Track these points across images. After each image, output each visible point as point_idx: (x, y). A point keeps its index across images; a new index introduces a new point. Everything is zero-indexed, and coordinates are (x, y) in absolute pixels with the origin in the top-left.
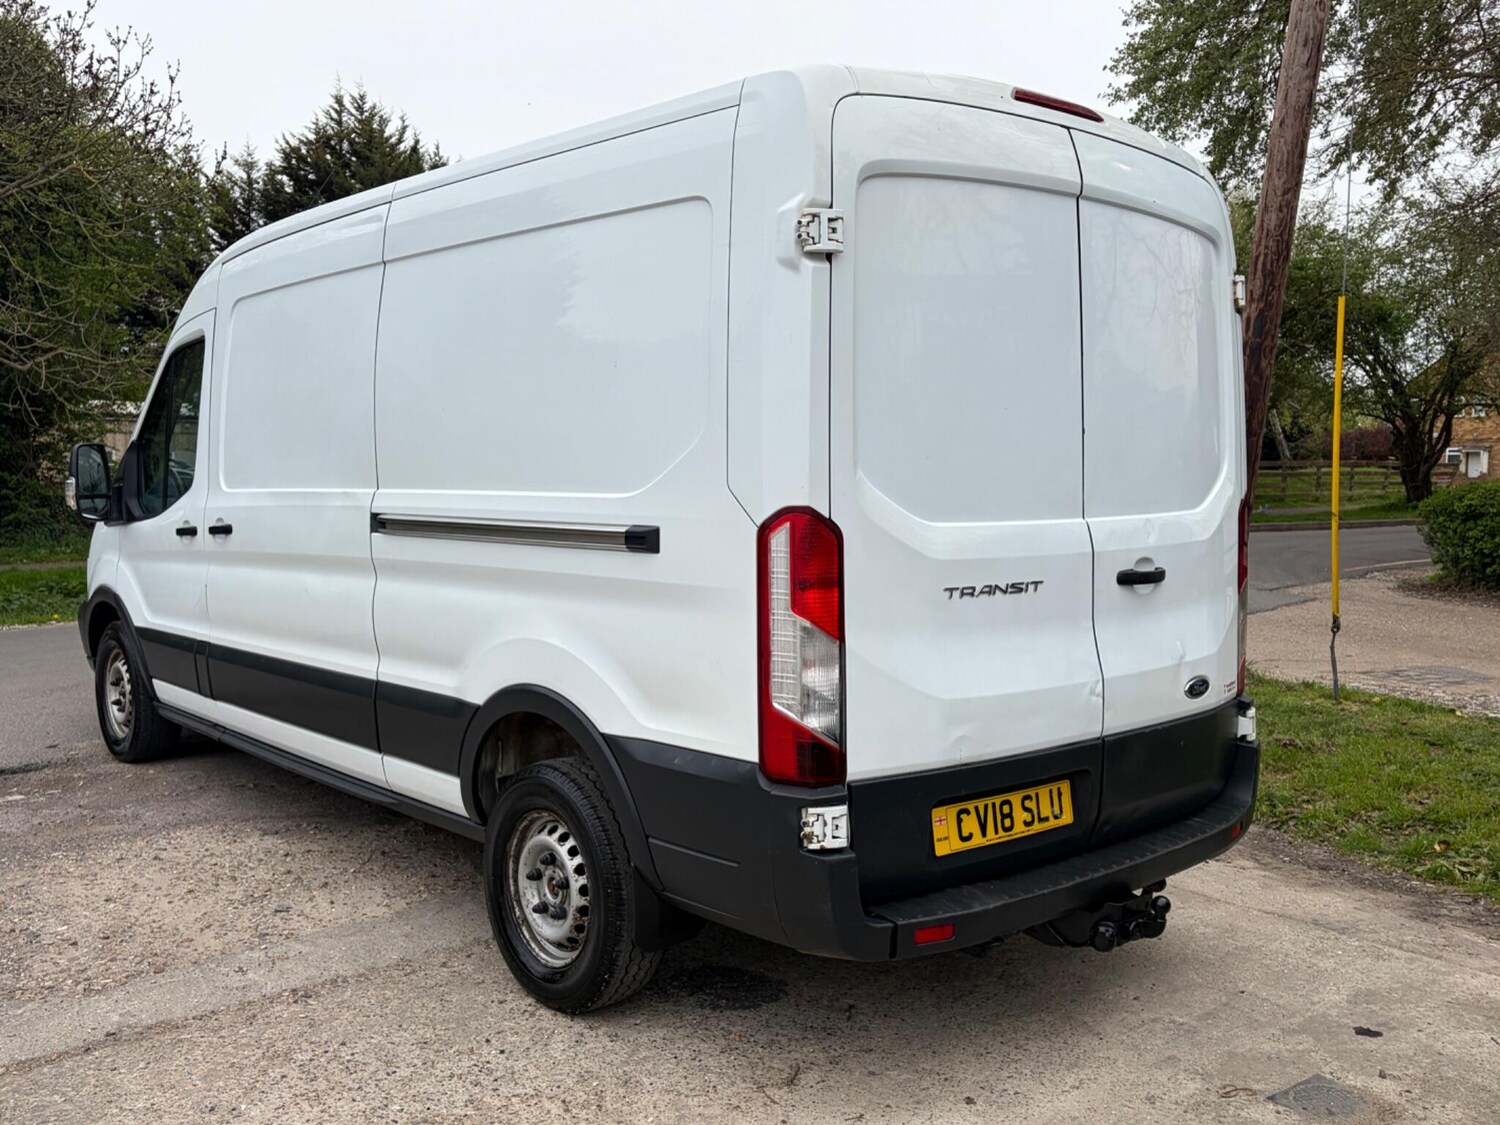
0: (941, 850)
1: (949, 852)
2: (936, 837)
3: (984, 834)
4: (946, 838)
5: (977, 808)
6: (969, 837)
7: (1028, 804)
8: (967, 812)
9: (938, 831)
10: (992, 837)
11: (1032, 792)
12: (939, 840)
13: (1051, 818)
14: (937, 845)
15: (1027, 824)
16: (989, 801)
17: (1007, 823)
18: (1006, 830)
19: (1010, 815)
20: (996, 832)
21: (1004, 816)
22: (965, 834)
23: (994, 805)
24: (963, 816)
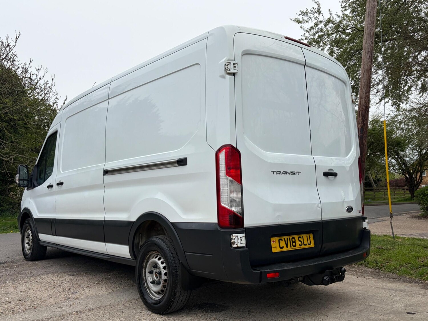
0: (274, 250)
1: (276, 251)
2: (272, 246)
3: (287, 247)
4: (275, 247)
5: (284, 239)
6: (283, 248)
7: (300, 239)
8: (282, 240)
9: (273, 245)
10: (289, 248)
11: (301, 236)
12: (273, 247)
13: (308, 245)
14: (273, 249)
15: (300, 245)
16: (288, 237)
17: (294, 244)
18: (294, 246)
19: (295, 242)
20: (291, 247)
21: (293, 242)
22: (281, 246)
23: (290, 238)
24: (280, 241)
